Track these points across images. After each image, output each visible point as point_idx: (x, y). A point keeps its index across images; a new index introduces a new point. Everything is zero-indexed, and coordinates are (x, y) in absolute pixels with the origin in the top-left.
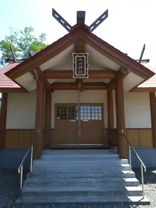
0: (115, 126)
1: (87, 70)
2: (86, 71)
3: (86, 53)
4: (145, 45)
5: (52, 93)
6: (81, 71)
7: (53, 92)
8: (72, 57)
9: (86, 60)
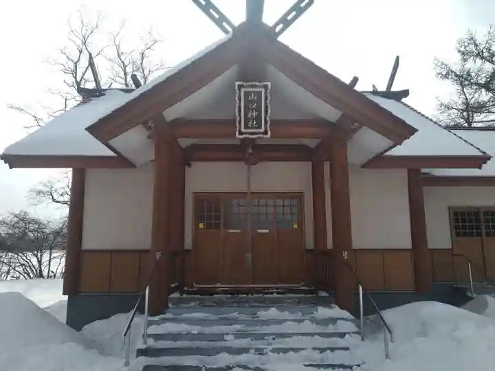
0: (330, 245)
1: (268, 118)
2: (266, 122)
3: (266, 83)
4: (398, 57)
5: (187, 169)
6: (253, 122)
7: (189, 165)
8: (235, 90)
9: (266, 98)
